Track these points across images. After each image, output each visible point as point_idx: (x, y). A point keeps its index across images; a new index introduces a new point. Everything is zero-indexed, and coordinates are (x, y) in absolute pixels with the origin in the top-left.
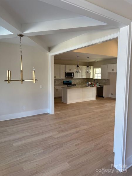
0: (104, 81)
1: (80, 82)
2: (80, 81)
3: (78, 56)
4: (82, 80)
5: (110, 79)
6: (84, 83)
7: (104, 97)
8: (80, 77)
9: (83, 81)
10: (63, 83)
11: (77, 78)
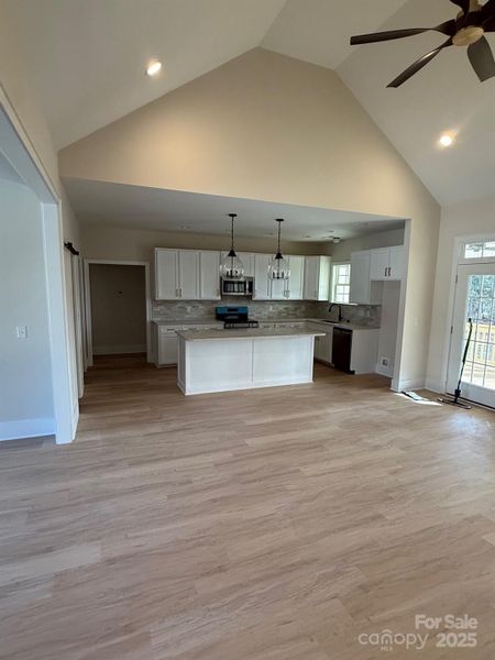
0: (361, 313)
1: (280, 313)
2: (281, 308)
3: (233, 215)
4: (291, 306)
5: (380, 306)
6: (297, 317)
7: (353, 372)
8: (281, 297)
9: (296, 309)
10: (214, 316)
11: (268, 298)
